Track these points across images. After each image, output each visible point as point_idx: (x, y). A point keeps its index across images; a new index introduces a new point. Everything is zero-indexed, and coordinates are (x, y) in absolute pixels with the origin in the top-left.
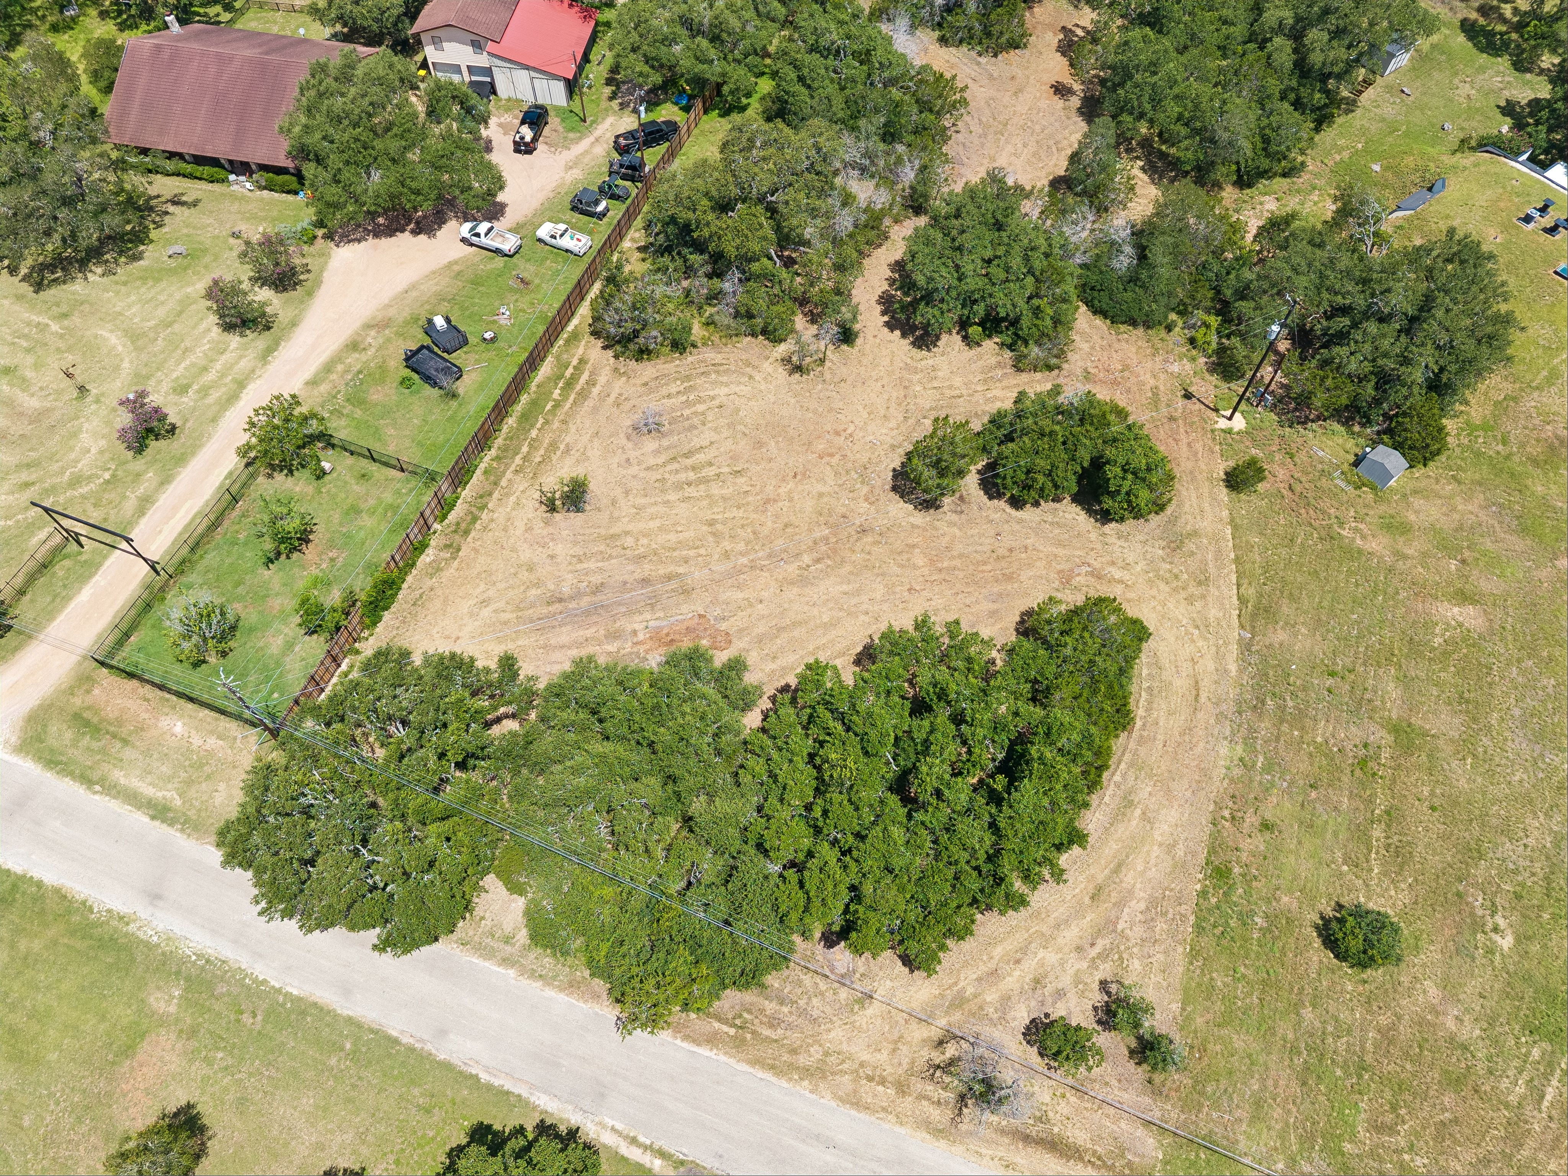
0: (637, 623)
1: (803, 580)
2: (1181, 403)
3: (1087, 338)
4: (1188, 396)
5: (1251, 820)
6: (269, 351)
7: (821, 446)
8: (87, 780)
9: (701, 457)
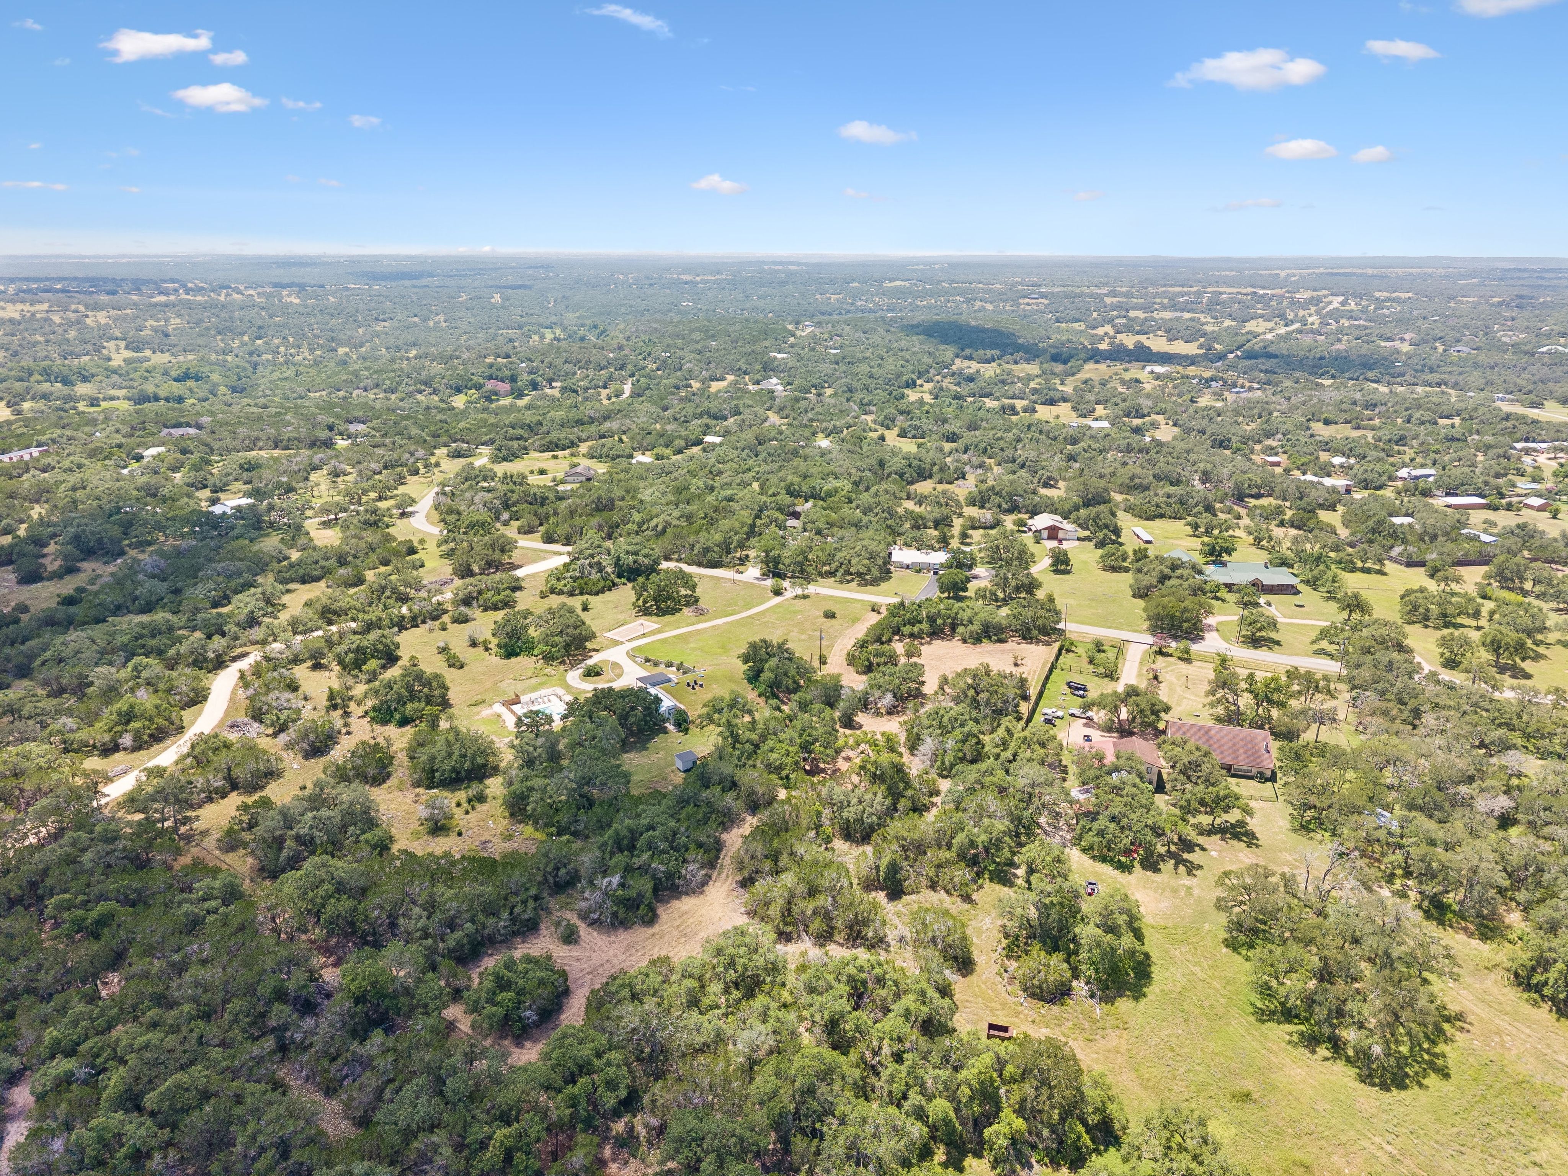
0: (991, 650)
5: (843, 626)
8: (1108, 637)
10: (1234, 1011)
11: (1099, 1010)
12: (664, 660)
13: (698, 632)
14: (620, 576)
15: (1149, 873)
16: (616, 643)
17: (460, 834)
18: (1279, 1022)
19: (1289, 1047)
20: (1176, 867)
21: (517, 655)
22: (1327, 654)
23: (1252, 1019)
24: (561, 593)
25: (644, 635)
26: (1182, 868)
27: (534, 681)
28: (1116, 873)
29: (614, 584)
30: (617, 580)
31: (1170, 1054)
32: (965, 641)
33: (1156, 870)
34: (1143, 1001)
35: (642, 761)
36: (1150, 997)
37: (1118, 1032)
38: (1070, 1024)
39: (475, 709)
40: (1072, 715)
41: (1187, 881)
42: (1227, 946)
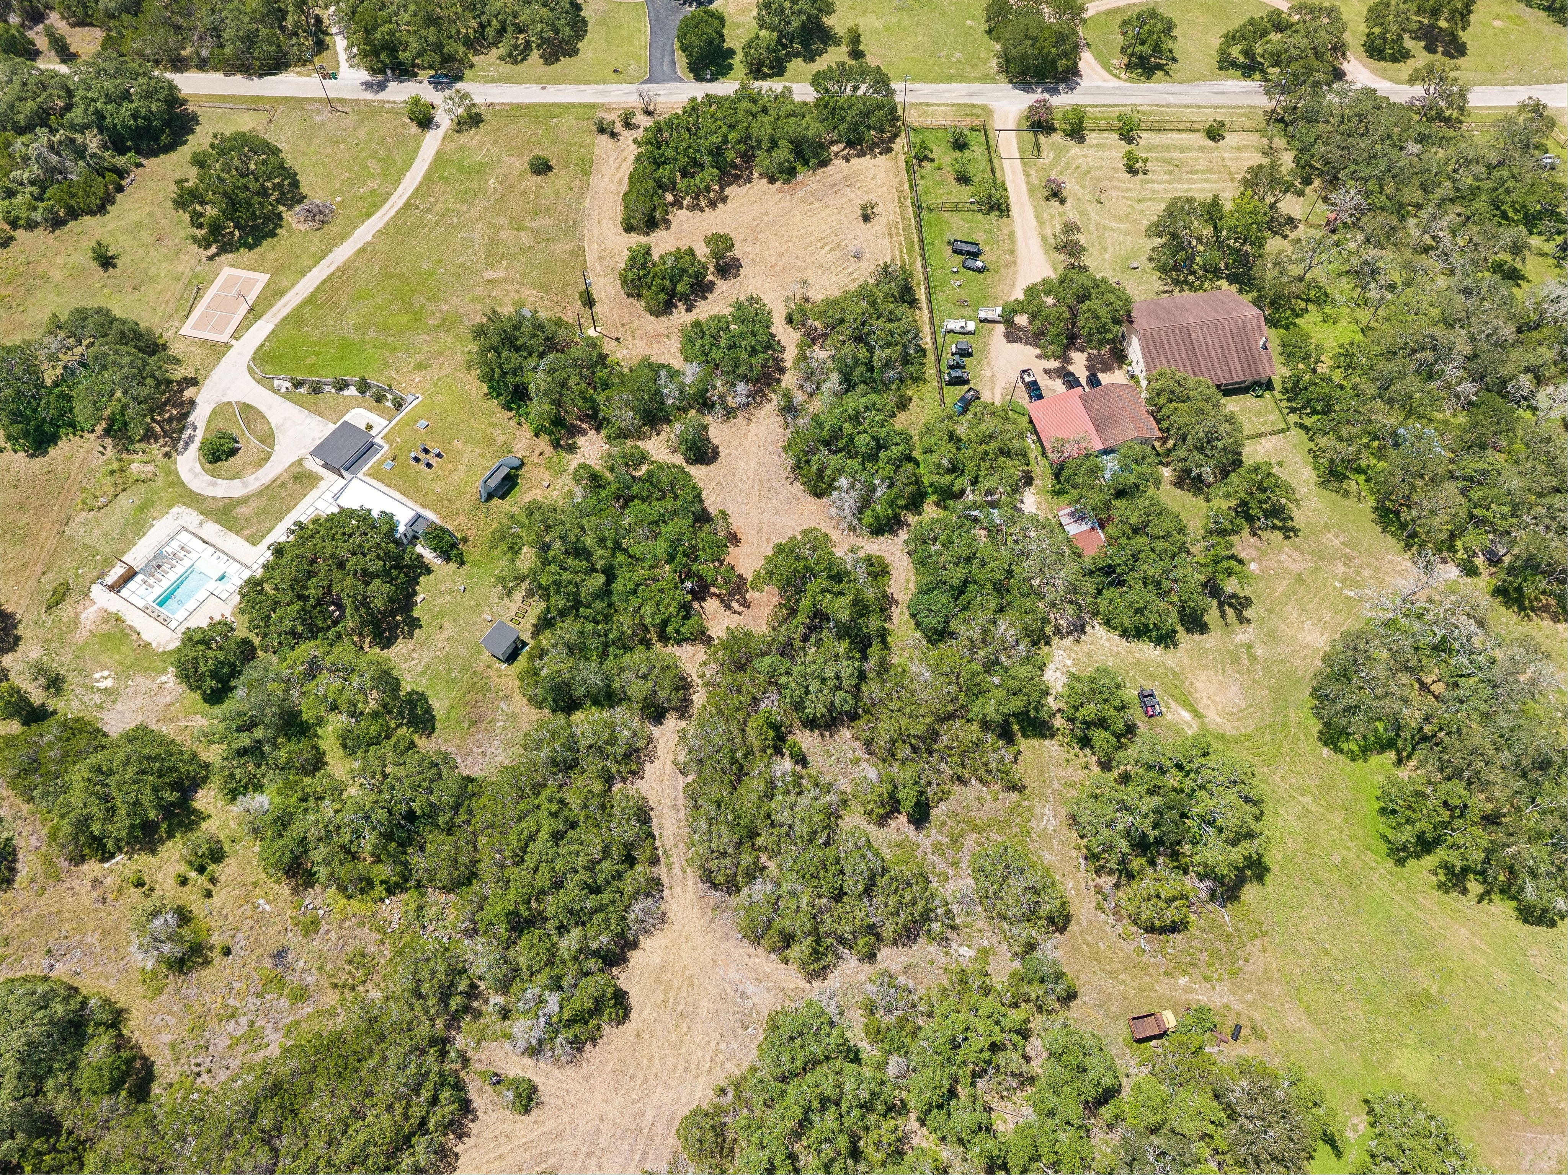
0: (815, 186)
1: (760, 217)
2: (620, 335)
3: (673, 355)
4: (618, 339)
5: (576, 190)
6: (1044, 239)
7: (778, 268)
8: (959, 105)
9: (827, 249)
10: (1369, 857)
11: (1225, 915)
12: (327, 376)
13: (342, 273)
14: (121, 151)
15: (1197, 637)
16: (218, 350)
17: (227, 952)
18: (1418, 857)
19: (1439, 895)
20: (1223, 615)
21: (53, 439)
22: (1234, 64)
23: (1390, 863)
24: (31, 225)
25: (255, 313)
26: (1229, 611)
27: (127, 501)
28: (1159, 650)
29: (121, 173)
30: (121, 161)
31: (1327, 960)
32: (772, 180)
33: (1203, 629)
34: (1268, 878)
35: (428, 655)
36: (1275, 868)
37: (1258, 942)
38: (1204, 956)
39: (65, 612)
40: (986, 321)
41: (1243, 635)
42: (1326, 744)
